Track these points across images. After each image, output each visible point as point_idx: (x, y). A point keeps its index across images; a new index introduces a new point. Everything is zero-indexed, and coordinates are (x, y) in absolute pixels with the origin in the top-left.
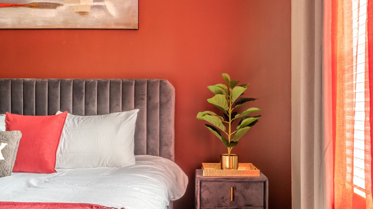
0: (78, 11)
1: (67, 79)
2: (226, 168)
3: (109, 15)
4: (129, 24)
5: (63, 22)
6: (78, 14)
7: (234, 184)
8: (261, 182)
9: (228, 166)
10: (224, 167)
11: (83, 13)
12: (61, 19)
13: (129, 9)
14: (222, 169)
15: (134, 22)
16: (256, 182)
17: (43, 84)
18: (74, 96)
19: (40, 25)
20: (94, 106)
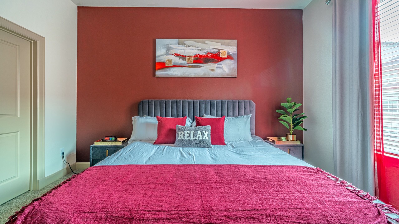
0: (210, 69)
1: (208, 100)
2: (290, 140)
3: (225, 71)
4: (233, 75)
5: (203, 74)
6: (210, 71)
7: (289, 147)
8: (301, 146)
9: (291, 139)
10: (289, 140)
11: (212, 70)
12: (203, 73)
13: (233, 68)
14: (288, 140)
15: (235, 74)
16: (299, 146)
17: (197, 102)
18: (211, 107)
19: (193, 75)
20: (220, 112)
